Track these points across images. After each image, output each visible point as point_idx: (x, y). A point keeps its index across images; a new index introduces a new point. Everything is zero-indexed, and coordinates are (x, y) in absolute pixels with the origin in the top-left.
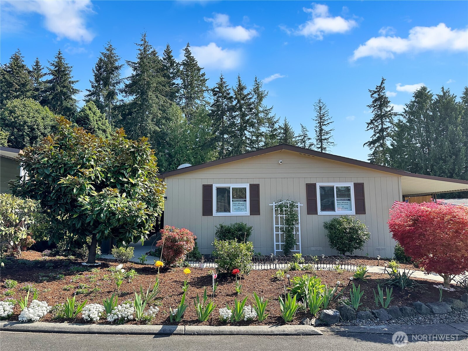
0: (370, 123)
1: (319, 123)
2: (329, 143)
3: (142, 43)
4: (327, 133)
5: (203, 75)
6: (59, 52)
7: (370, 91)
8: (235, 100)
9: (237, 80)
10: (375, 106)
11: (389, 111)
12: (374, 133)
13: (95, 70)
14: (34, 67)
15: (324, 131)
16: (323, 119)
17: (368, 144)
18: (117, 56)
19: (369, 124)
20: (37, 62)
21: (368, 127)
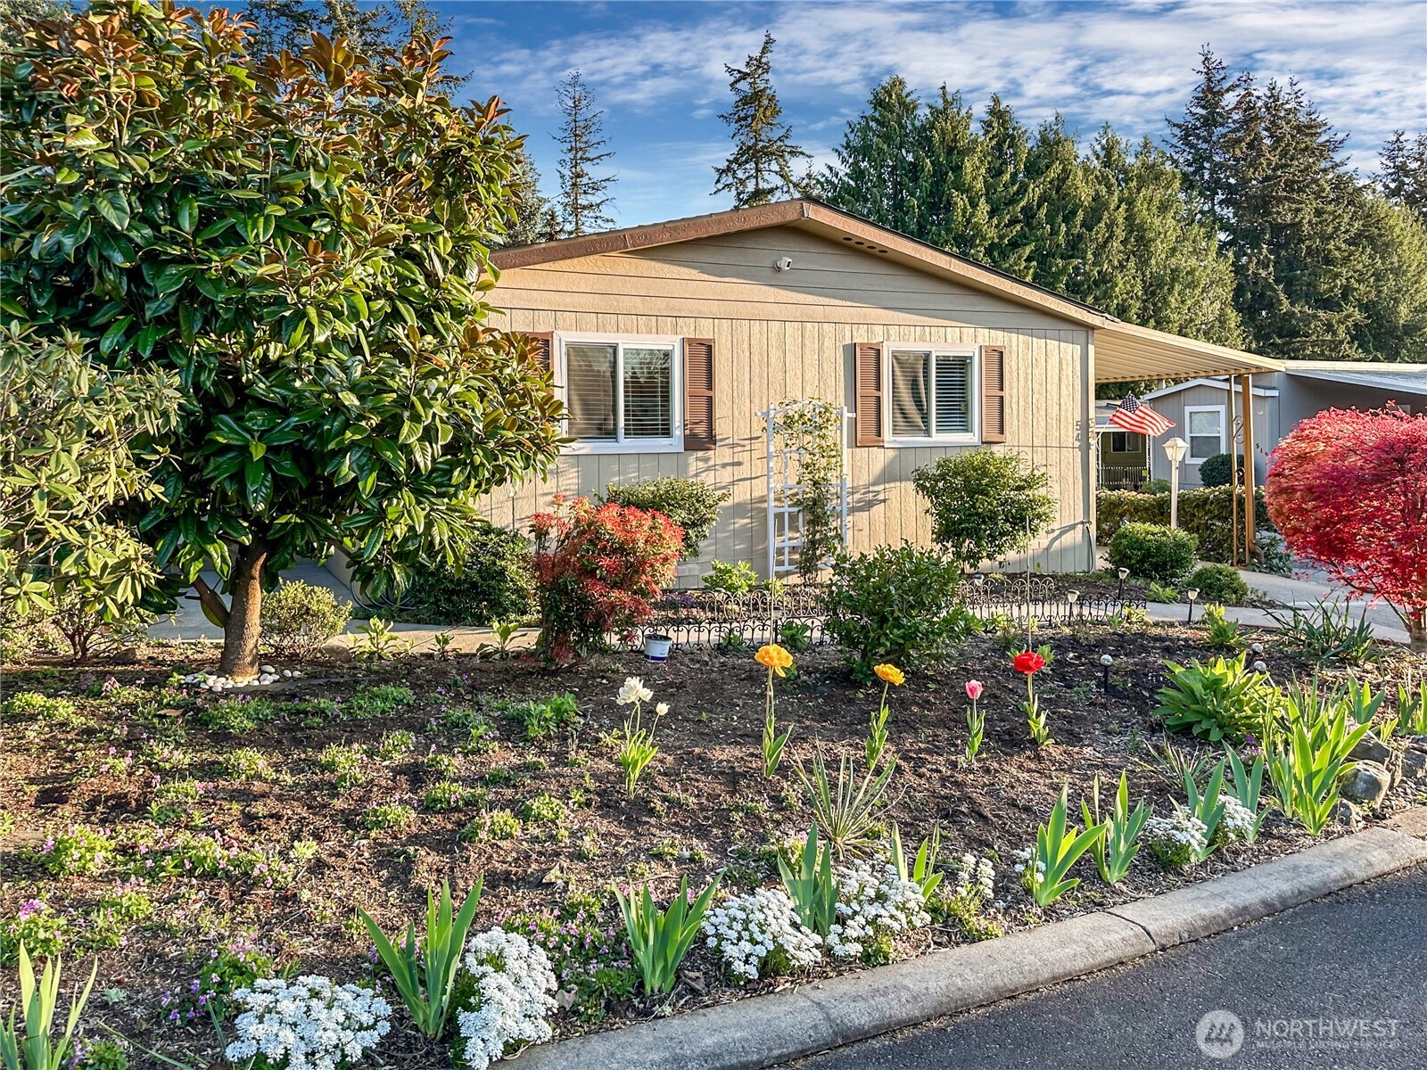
0: (724, 171)
1: (570, 150)
2: (599, 221)
4: (596, 188)
7: (730, 70)
10: (740, 119)
11: (780, 139)
12: (733, 203)
15: (585, 180)
16: (584, 139)
19: (721, 172)
21: (718, 181)
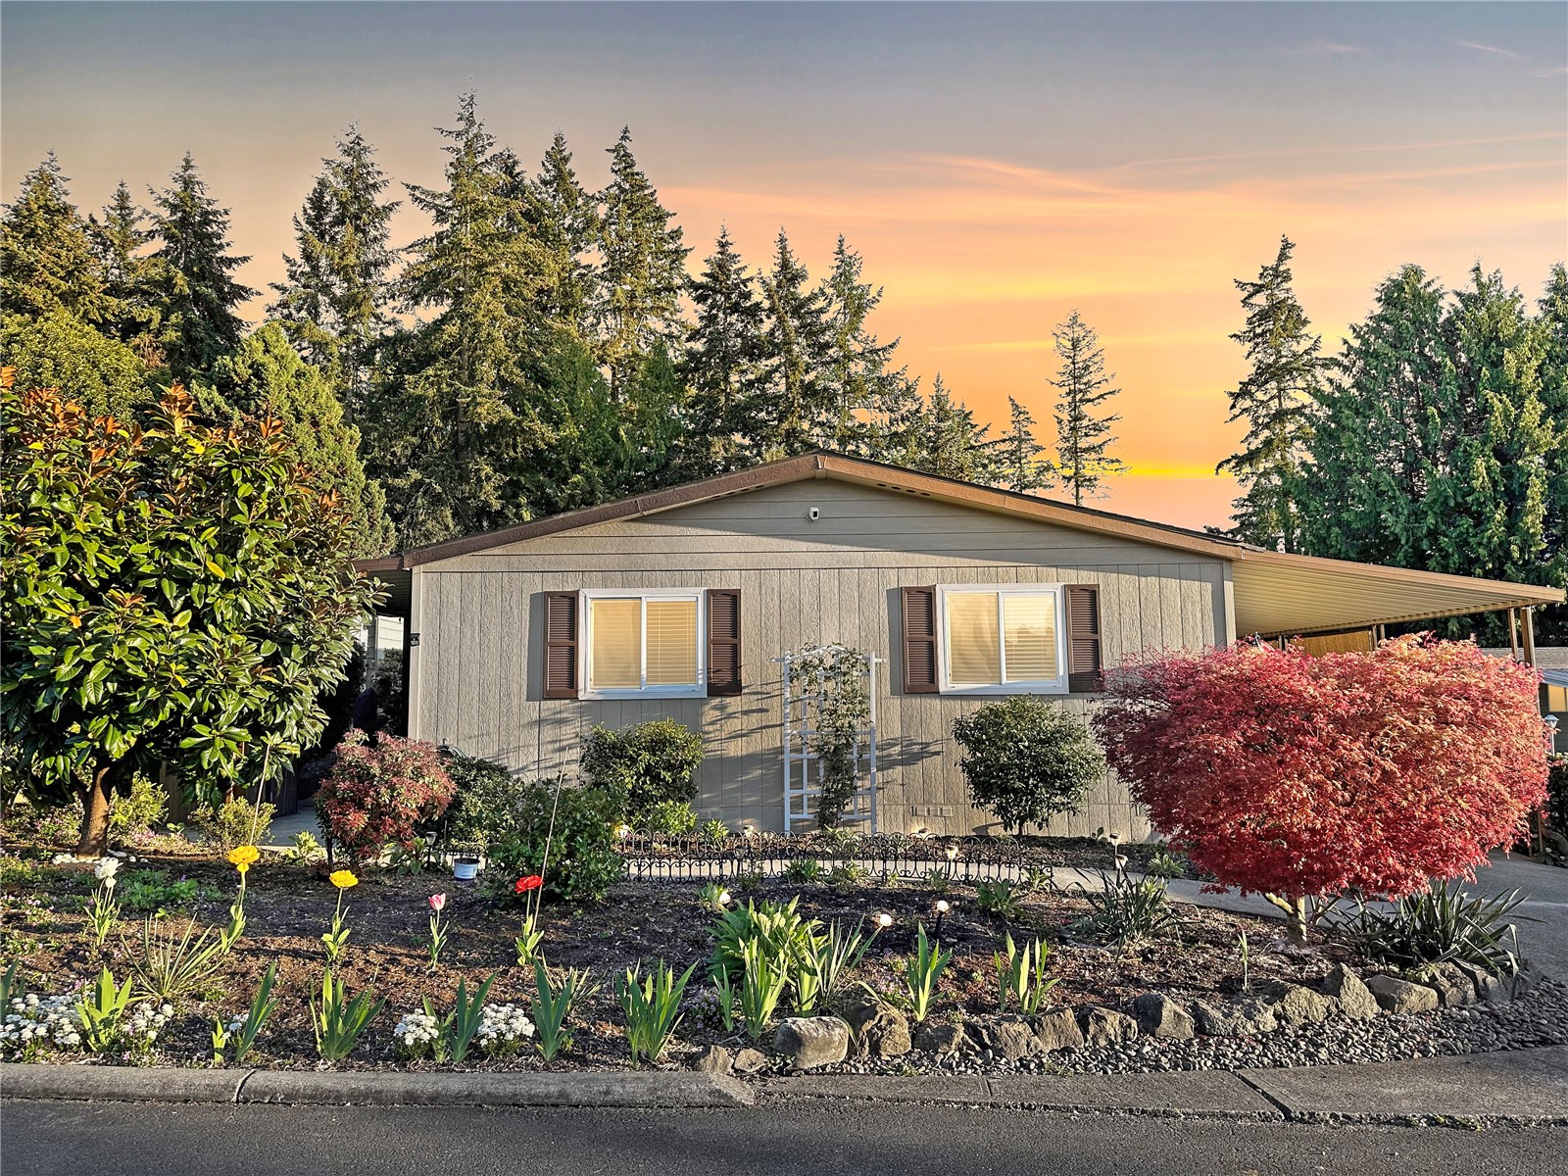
0: (1239, 395)
1: (1068, 394)
2: (1103, 463)
3: (461, 126)
4: (1097, 428)
5: (676, 234)
6: (187, 161)
7: (1241, 285)
8: (769, 318)
9: (776, 250)
10: (1256, 336)
11: (1306, 352)
12: (1251, 428)
13: (301, 219)
14: (112, 212)
15: (1085, 423)
16: (1085, 380)
17: (1233, 464)
18: (379, 173)
19: (1236, 396)
20: (123, 197)
21: (1233, 406)
